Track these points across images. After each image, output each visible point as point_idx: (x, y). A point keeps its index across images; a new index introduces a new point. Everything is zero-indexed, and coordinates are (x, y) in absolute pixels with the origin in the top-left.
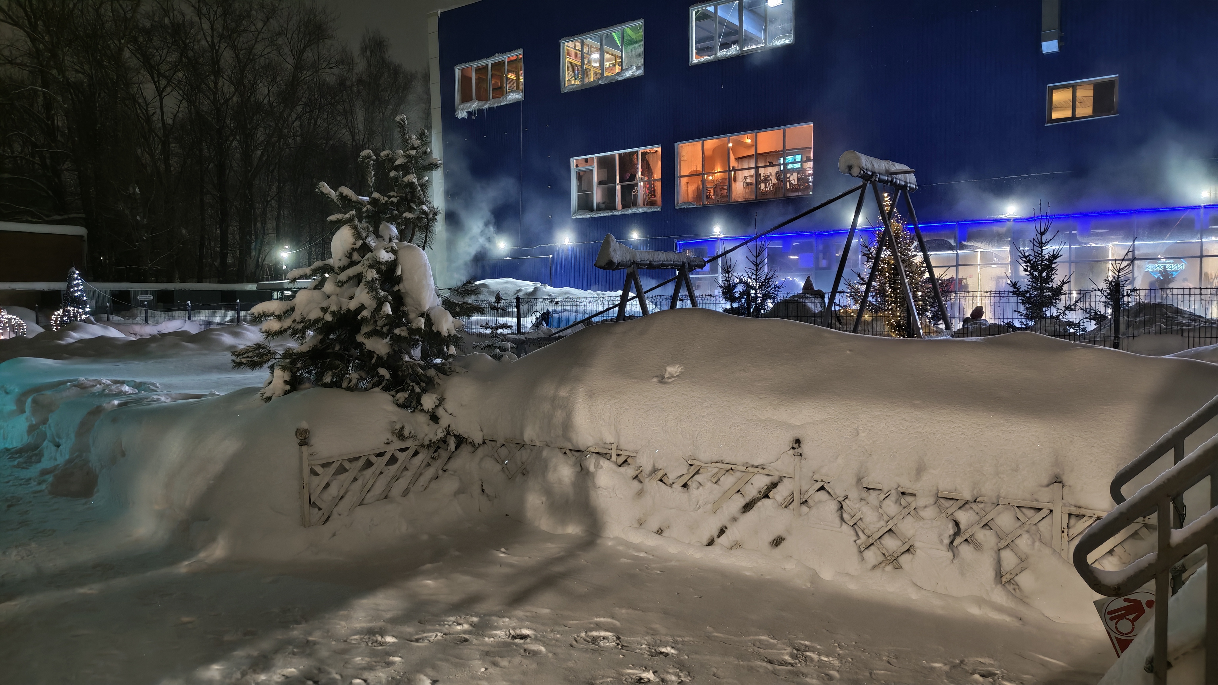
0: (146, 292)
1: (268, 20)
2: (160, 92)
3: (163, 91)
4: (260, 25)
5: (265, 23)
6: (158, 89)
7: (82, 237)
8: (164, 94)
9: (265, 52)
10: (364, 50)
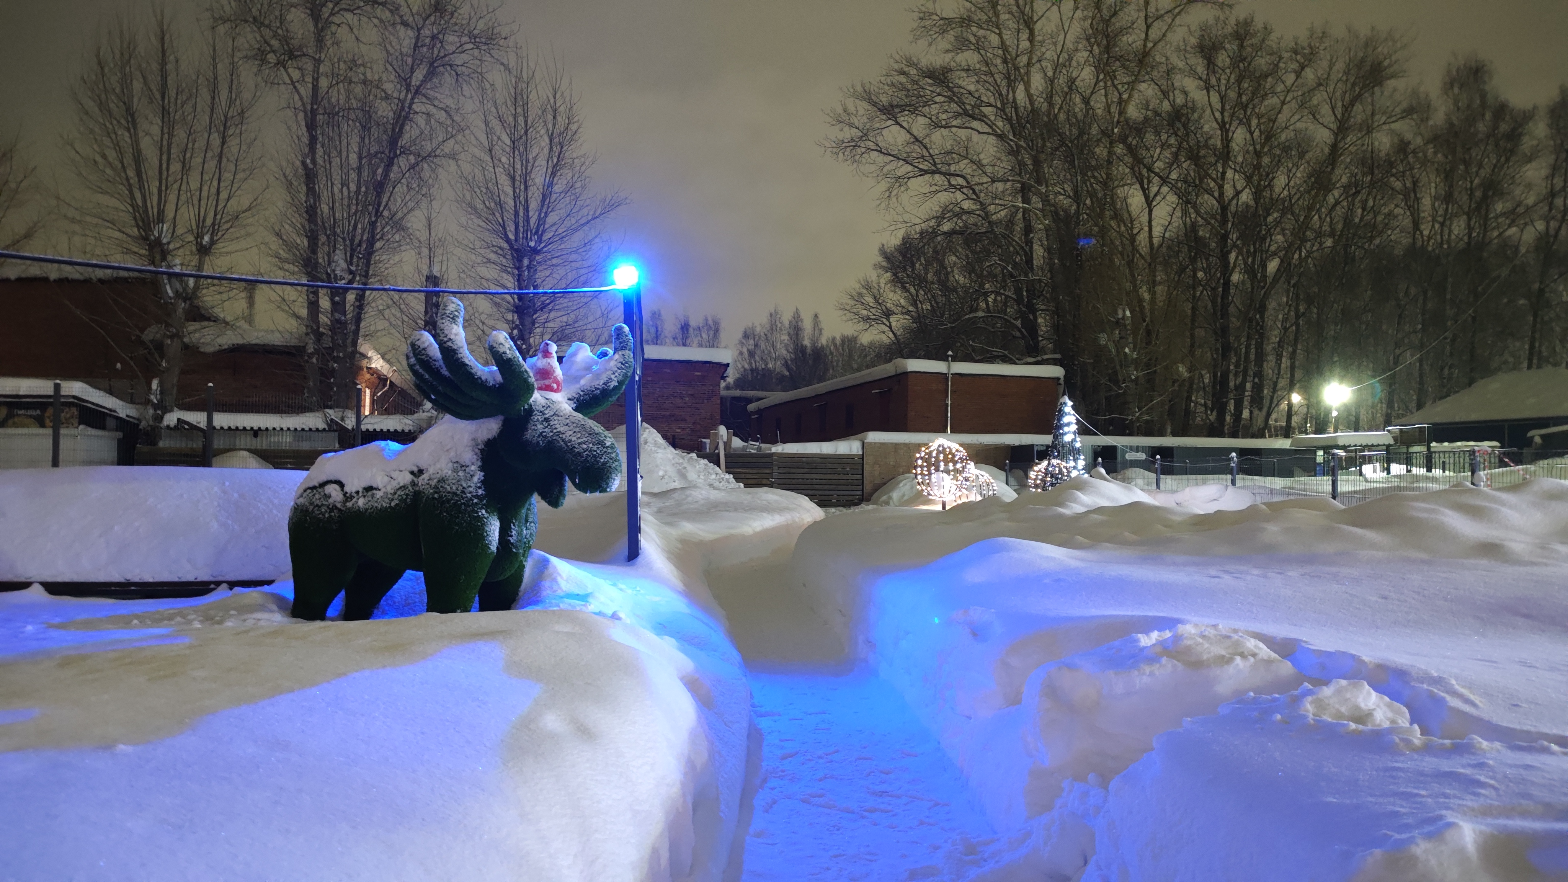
0: (1137, 449)
1: (1303, 69)
2: (1149, 202)
3: (1152, 201)
4: (1290, 78)
5: (1298, 74)
6: (1147, 197)
7: (1058, 379)
8: (1154, 203)
9: (1292, 121)
10: (1449, 85)
